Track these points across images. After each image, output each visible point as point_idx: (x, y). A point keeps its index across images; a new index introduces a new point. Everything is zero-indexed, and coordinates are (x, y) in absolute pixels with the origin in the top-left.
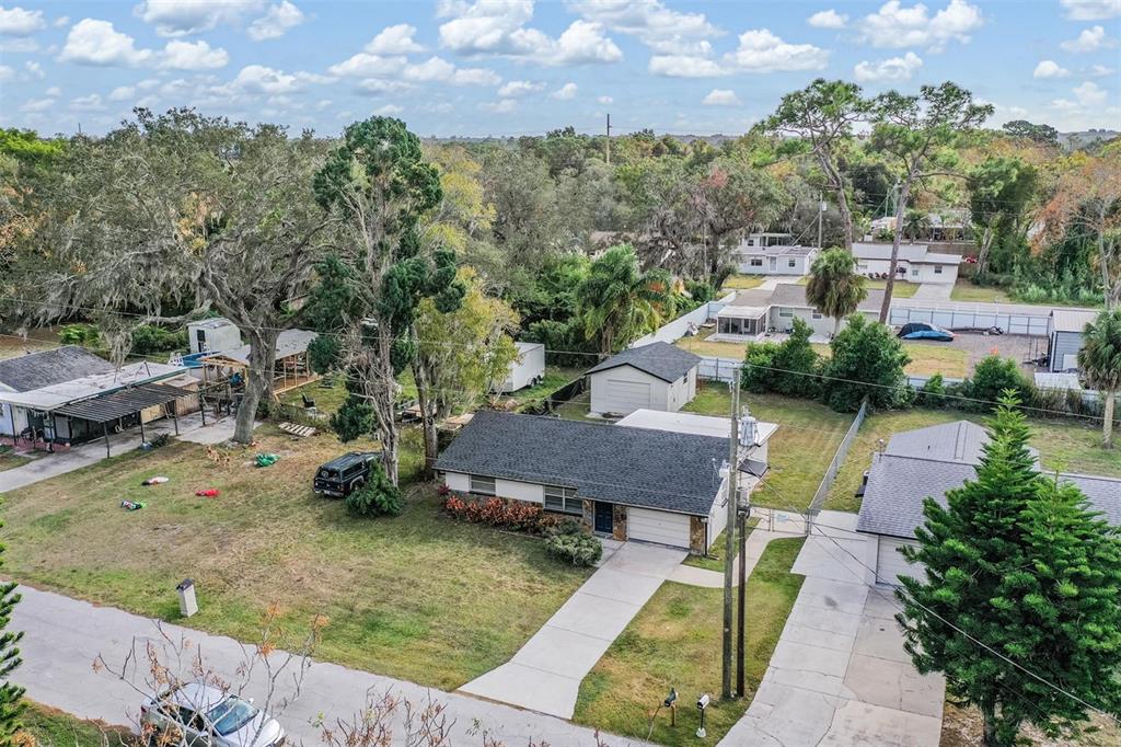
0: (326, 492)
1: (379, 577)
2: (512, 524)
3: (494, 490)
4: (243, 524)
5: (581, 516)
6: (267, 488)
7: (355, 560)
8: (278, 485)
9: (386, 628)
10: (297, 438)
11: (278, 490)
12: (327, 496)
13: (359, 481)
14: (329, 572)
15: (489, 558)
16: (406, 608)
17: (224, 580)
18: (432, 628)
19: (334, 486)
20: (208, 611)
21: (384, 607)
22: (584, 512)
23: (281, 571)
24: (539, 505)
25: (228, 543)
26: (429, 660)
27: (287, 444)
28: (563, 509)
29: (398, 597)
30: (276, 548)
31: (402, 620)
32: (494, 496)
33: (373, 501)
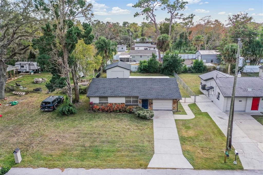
0: (46, 110)
1: (86, 134)
2: (117, 111)
3: (108, 101)
4: (20, 125)
5: (138, 105)
6: (20, 112)
7: (73, 130)
8: (24, 110)
9: (102, 151)
10: (20, 96)
11: (25, 112)
12: (46, 111)
13: (56, 105)
14: (66, 135)
15: (118, 121)
16: (104, 143)
17: (25, 145)
18: (118, 147)
19: (49, 107)
20: (26, 159)
21: (96, 144)
22: (139, 104)
23: (48, 138)
24: (124, 104)
25: (19, 132)
26: (128, 159)
27: (17, 98)
28: (132, 104)
29: (99, 139)
30: (39, 131)
31: (106, 147)
32: (108, 103)
33: (69, 110)
